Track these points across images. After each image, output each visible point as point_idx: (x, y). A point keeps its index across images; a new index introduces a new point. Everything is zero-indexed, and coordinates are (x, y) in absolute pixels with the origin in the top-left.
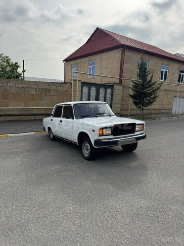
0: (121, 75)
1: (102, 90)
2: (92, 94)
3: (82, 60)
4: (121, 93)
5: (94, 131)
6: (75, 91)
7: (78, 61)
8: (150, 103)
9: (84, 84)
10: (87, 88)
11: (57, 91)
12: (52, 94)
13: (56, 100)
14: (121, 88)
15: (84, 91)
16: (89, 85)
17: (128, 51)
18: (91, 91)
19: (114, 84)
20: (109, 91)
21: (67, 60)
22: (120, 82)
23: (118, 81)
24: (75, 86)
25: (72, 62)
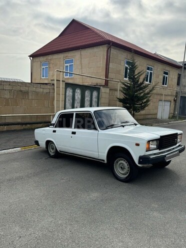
0: (107, 76)
1: (87, 93)
2: (76, 97)
3: (55, 56)
4: (107, 96)
5: (137, 145)
6: (58, 94)
8: (143, 108)
9: (68, 85)
10: (71, 91)
11: (37, 93)
12: (30, 98)
13: (35, 105)
14: (107, 90)
15: (67, 94)
16: (74, 86)
17: (114, 49)
18: (76, 94)
19: (100, 86)
20: (95, 94)
21: (33, 56)
22: (106, 84)
23: (103, 83)
24: (58, 87)
25: (42, 59)
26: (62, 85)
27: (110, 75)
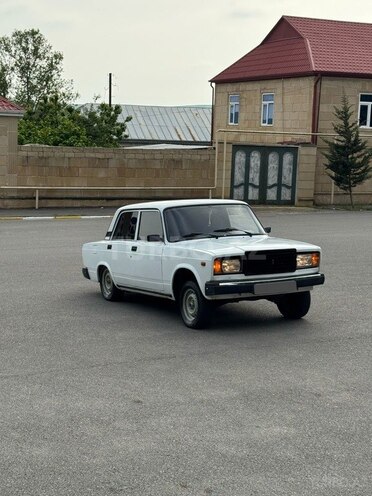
0: (315, 128)
1: (273, 158)
2: (252, 164)
3: (250, 86)
4: (314, 160)
6: (220, 161)
7: (242, 86)
9: (237, 147)
10: (244, 155)
14: (313, 151)
15: (237, 160)
16: (248, 149)
18: (252, 160)
19: (298, 144)
20: (288, 158)
22: (314, 139)
24: (221, 152)
25: (229, 88)
26: (227, 150)
27: (321, 125)
